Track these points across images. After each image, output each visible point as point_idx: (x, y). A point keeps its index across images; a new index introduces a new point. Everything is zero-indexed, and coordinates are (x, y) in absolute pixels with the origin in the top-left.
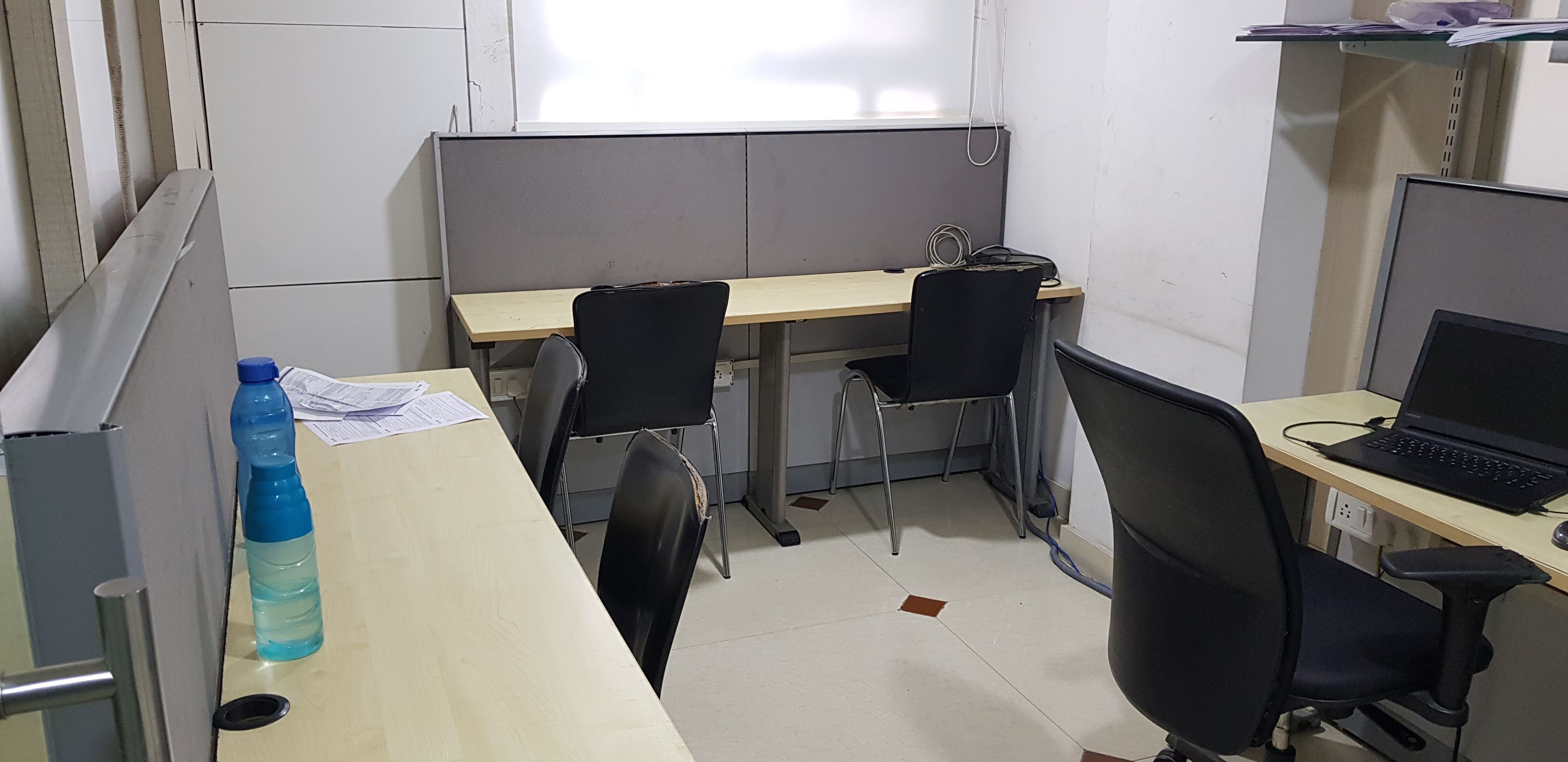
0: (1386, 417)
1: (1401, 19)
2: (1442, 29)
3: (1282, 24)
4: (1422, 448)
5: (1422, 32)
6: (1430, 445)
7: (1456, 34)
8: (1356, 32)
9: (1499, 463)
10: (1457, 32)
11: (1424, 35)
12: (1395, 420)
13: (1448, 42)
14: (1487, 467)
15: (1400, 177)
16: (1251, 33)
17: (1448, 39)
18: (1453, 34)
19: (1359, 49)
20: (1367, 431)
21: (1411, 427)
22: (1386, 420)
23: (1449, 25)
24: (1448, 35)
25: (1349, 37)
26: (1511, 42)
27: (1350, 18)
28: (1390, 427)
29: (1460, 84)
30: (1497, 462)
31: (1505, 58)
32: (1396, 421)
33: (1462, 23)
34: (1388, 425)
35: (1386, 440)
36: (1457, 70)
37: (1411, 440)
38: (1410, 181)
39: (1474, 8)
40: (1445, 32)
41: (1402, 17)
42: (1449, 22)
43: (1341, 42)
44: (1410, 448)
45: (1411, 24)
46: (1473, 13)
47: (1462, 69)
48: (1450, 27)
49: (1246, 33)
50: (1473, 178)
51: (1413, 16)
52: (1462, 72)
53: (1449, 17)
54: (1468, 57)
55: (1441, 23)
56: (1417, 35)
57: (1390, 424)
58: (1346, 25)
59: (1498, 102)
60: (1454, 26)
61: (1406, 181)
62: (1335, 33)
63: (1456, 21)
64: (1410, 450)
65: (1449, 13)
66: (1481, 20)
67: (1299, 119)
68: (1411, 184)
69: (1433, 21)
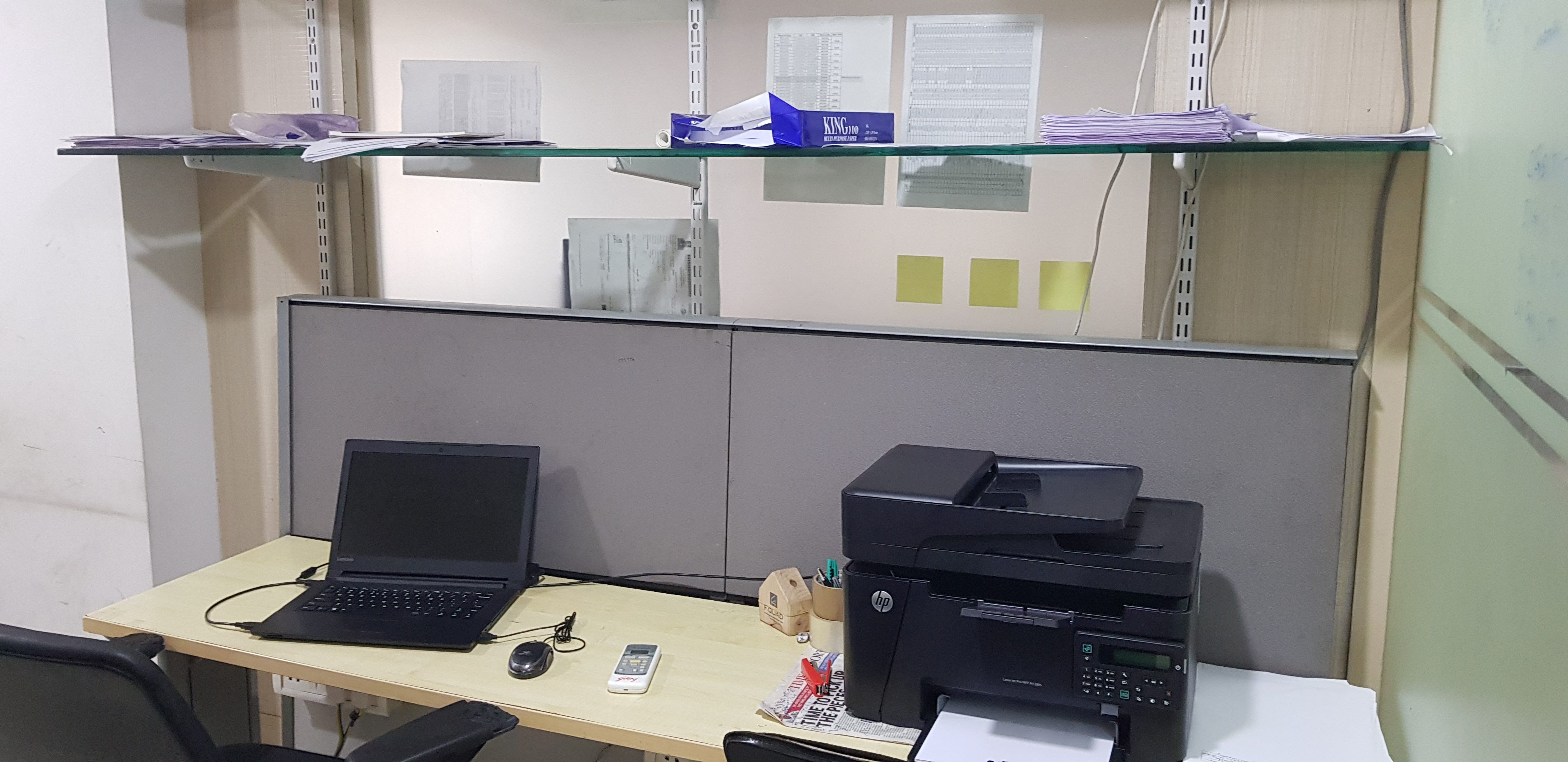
0: (316, 566)
1: (247, 131)
2: (292, 143)
3: (114, 135)
4: (362, 596)
5: (273, 146)
6: (369, 589)
7: (308, 148)
8: (201, 145)
9: (440, 593)
10: (309, 146)
11: (276, 149)
12: (327, 566)
13: (303, 157)
14: (431, 601)
15: (280, 300)
16: (75, 145)
17: (301, 154)
18: (306, 148)
19: (207, 164)
20: (301, 589)
21: (346, 573)
22: (318, 569)
23: (298, 139)
24: (300, 150)
25: (192, 151)
26: (364, 157)
27: (193, 128)
28: (323, 578)
29: (323, 198)
30: (438, 592)
31: (362, 171)
32: (329, 569)
33: (312, 136)
34: (321, 576)
35: (322, 597)
36: (316, 184)
37: (349, 589)
38: (291, 303)
39: (323, 121)
40: (297, 146)
41: (247, 130)
42: (300, 135)
43: (185, 157)
44: (349, 600)
45: (259, 136)
46: (321, 125)
47: (322, 183)
48: (299, 141)
49: (70, 146)
50: (355, 296)
51: (260, 129)
52: (322, 186)
53: (298, 130)
54: (325, 169)
55: (290, 136)
56: (268, 149)
57: (324, 571)
58: (189, 137)
59: (363, 215)
60: (305, 140)
61: (287, 303)
62: (175, 147)
63: (306, 134)
64: (350, 602)
65: (297, 126)
66: (331, 133)
67: (156, 242)
68: (293, 306)
69: (282, 134)
